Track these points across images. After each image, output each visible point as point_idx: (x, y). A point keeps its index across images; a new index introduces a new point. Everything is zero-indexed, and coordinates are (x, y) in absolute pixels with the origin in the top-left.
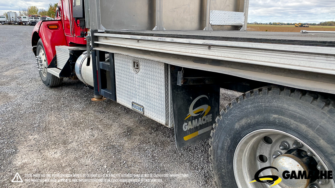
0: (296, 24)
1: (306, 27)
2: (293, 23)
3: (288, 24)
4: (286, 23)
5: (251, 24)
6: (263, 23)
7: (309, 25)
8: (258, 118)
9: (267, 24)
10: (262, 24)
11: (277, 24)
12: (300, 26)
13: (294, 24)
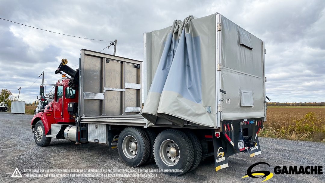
8: (126, 134)
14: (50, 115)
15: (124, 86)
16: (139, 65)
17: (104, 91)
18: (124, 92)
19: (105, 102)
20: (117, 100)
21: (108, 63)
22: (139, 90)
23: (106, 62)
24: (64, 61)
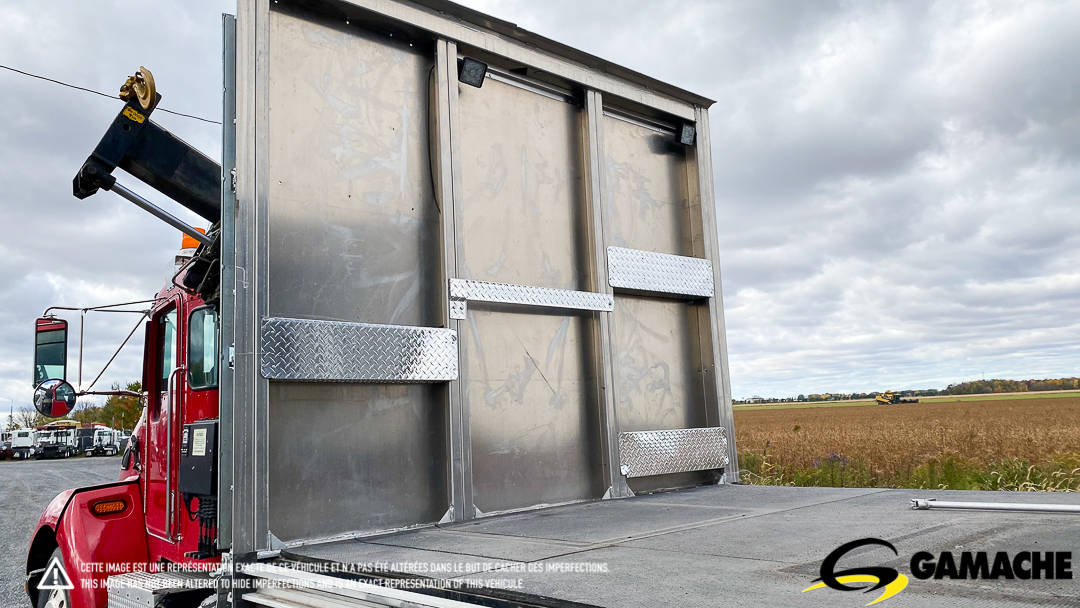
0: (877, 394)
1: (911, 401)
2: (868, 394)
3: (855, 396)
4: (848, 392)
5: (741, 402)
6: (780, 398)
7: (917, 395)
9: (790, 400)
10: (775, 401)
11: (822, 400)
12: (891, 401)
13: (872, 396)
14: (120, 506)
15: (601, 270)
16: (692, 124)
17: (457, 311)
18: (603, 316)
19: (463, 400)
20: (555, 386)
21: (479, 85)
22: (702, 301)
23: (460, 78)
24: (139, 94)
